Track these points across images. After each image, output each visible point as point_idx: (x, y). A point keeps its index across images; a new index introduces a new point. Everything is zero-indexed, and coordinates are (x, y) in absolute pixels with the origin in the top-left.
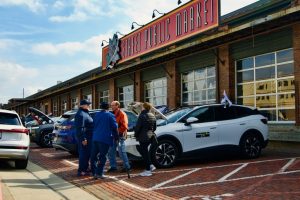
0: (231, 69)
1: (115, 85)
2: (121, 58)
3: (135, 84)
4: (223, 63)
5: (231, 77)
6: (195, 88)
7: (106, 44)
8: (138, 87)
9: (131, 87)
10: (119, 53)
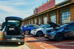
0: (59, 16)
1: (37, 18)
2: (37, 13)
3: (41, 18)
4: (57, 14)
5: (59, 17)
6: (53, 20)
7: (34, 10)
8: (41, 19)
9: (40, 19)
10: (37, 12)
